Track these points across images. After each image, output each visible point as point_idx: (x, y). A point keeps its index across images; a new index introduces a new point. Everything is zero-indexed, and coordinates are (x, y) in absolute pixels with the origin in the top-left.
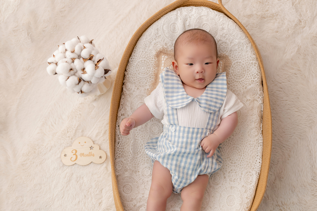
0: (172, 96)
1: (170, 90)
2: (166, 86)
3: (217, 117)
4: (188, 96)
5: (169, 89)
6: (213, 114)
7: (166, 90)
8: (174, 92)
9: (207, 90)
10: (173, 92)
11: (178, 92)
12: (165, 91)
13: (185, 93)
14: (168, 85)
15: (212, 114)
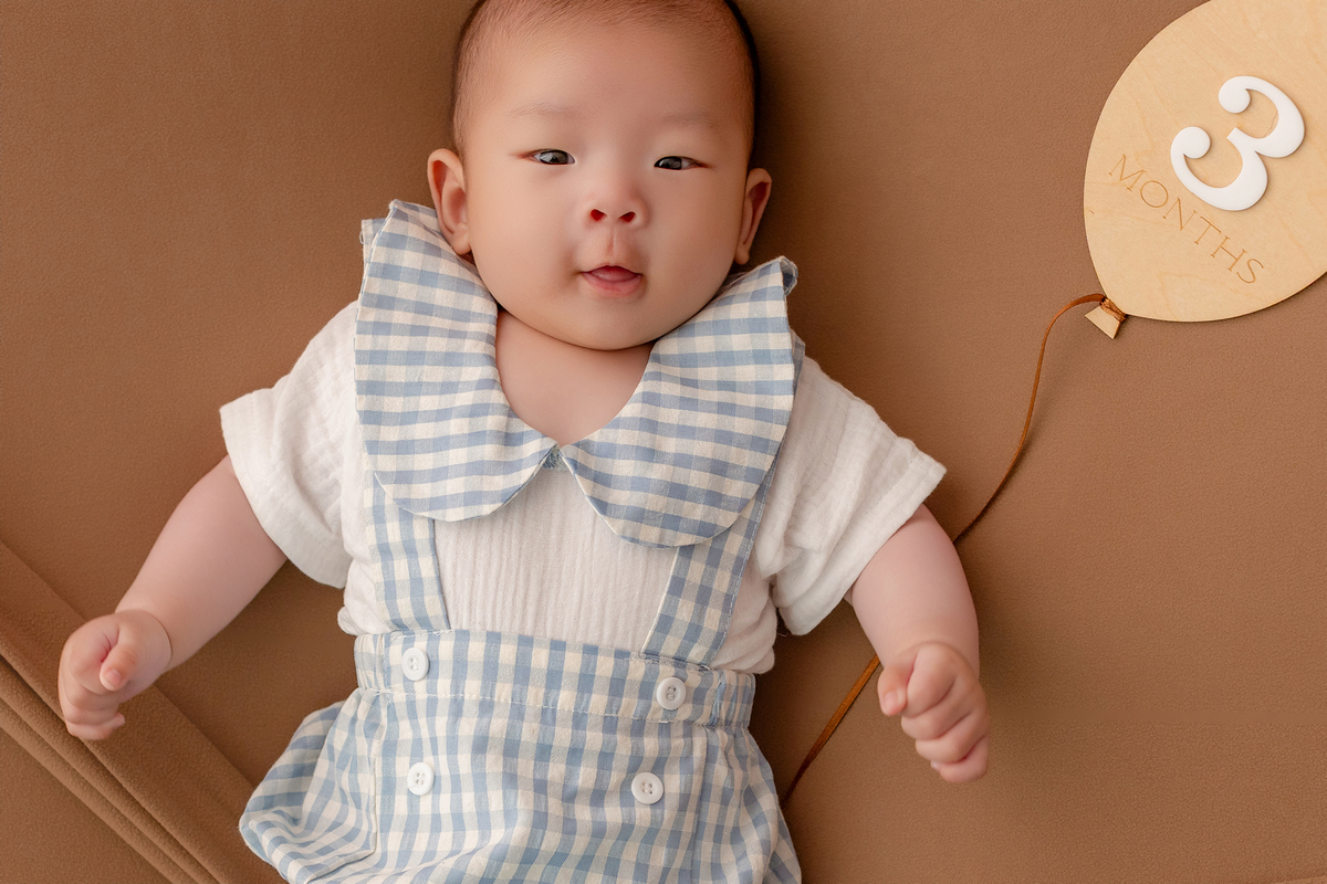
0: (408, 418)
1: (398, 374)
2: (368, 342)
3: (735, 572)
4: (515, 421)
5: (389, 368)
6: (705, 557)
7: (366, 372)
8: (420, 384)
9: (658, 376)
10: (412, 389)
11: (448, 388)
12: (359, 383)
13: (496, 397)
14: (381, 339)
15: (696, 554)
